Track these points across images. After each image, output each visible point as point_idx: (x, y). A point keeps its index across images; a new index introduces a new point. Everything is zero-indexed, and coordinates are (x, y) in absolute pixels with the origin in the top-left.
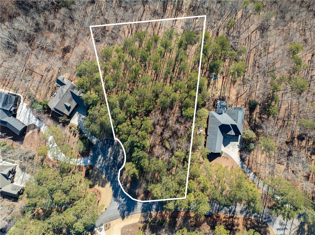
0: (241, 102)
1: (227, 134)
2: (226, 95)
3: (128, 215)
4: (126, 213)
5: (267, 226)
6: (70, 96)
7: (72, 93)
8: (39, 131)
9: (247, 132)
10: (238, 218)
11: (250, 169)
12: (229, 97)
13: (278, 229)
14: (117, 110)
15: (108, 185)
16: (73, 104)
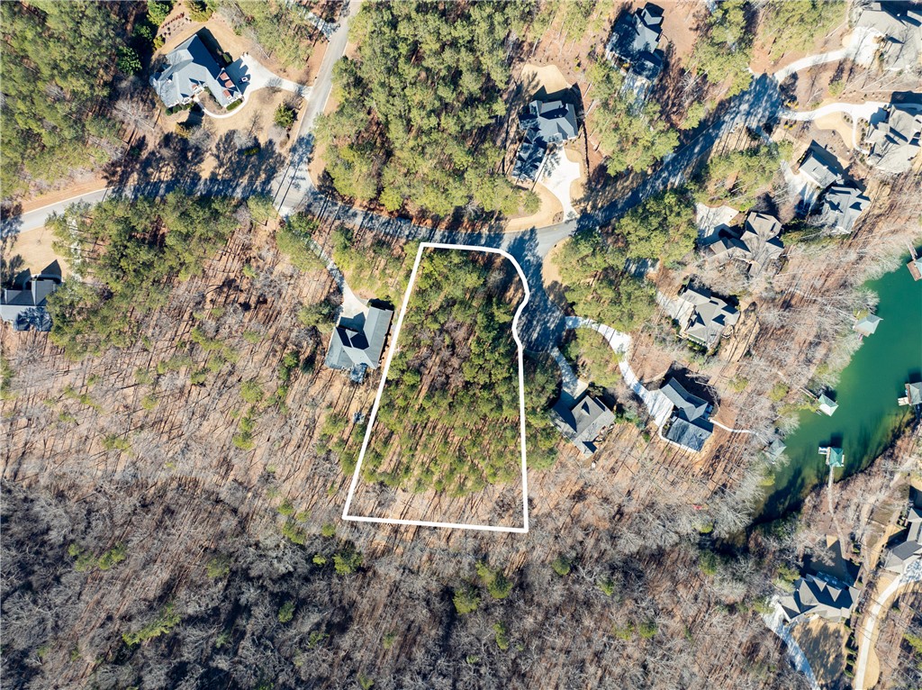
0: (325, 374)
1: (356, 333)
2: (348, 388)
3: (524, 234)
4: (527, 237)
5: (319, 187)
6: (578, 427)
7: (575, 429)
8: (641, 379)
9: (330, 332)
10: (361, 206)
11: (330, 274)
12: (344, 384)
13: (304, 179)
14: (507, 398)
15: (546, 285)
16: (578, 411)
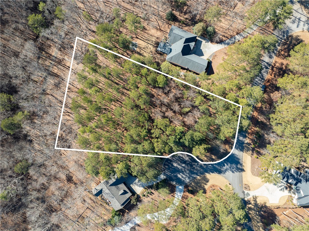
0: (165, 27)
1: (192, 49)
2: (154, 40)
3: (241, 165)
4: (239, 166)
5: (291, 36)
6: (114, 187)
7: (112, 185)
8: (139, 225)
9: (195, 30)
10: (276, 62)
11: (232, 37)
12: (157, 38)
13: (298, 27)
14: (140, 148)
15: (208, 176)
16: (122, 187)
